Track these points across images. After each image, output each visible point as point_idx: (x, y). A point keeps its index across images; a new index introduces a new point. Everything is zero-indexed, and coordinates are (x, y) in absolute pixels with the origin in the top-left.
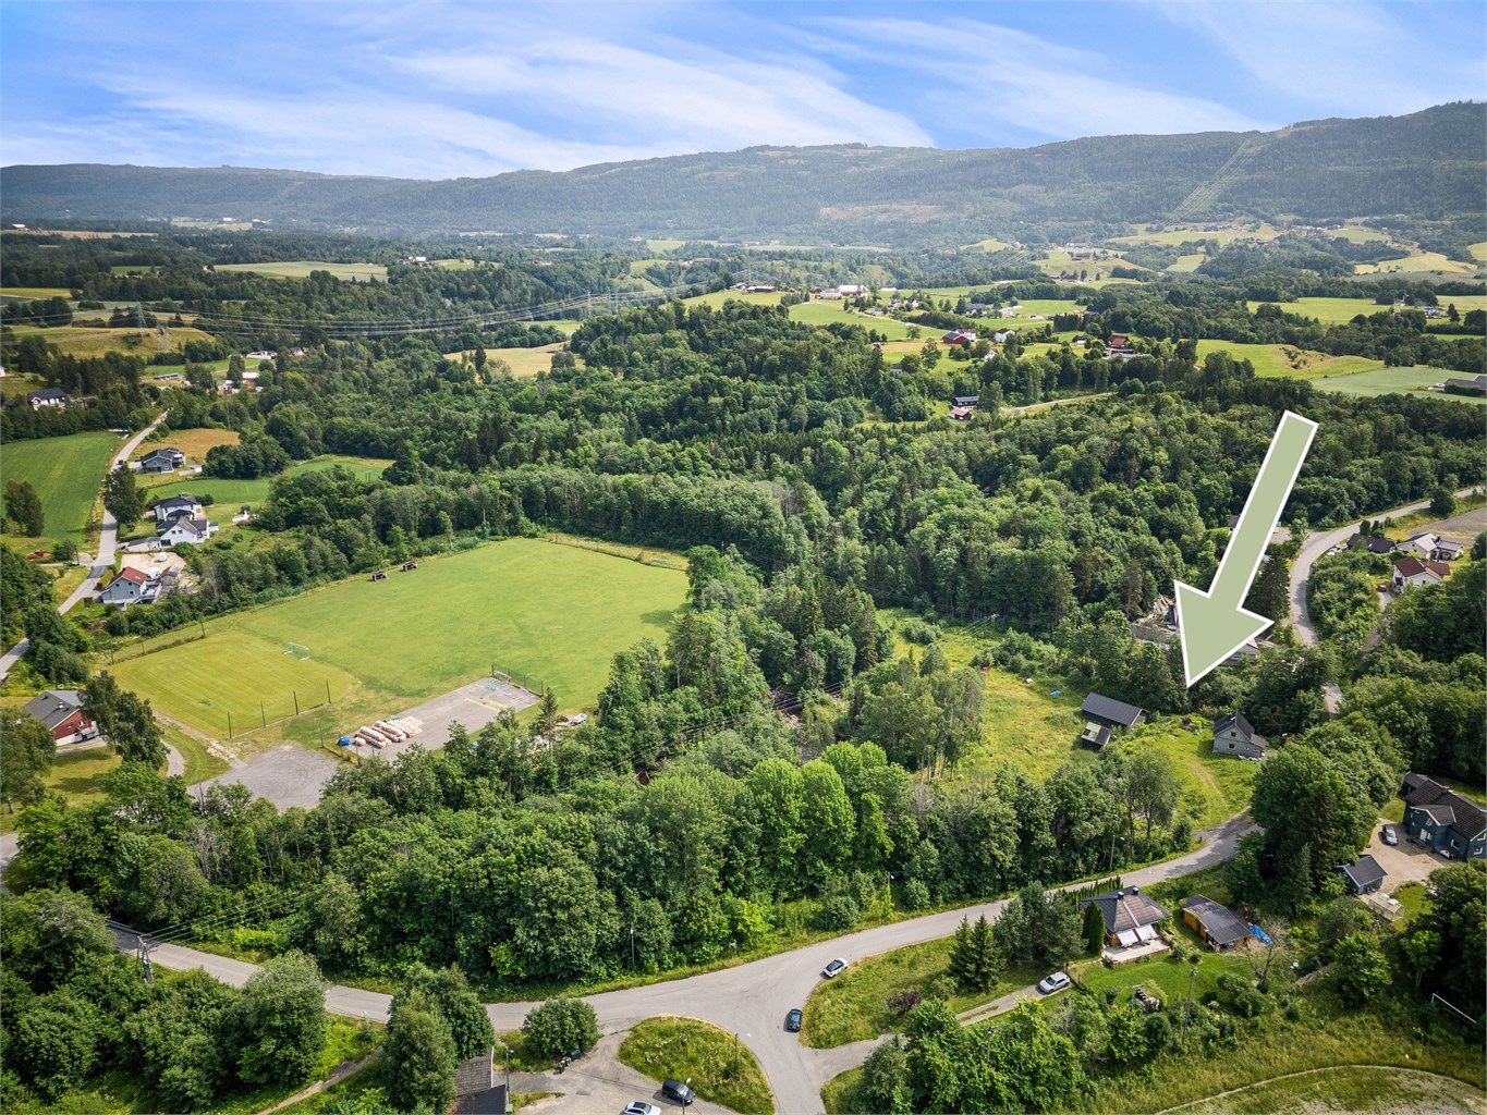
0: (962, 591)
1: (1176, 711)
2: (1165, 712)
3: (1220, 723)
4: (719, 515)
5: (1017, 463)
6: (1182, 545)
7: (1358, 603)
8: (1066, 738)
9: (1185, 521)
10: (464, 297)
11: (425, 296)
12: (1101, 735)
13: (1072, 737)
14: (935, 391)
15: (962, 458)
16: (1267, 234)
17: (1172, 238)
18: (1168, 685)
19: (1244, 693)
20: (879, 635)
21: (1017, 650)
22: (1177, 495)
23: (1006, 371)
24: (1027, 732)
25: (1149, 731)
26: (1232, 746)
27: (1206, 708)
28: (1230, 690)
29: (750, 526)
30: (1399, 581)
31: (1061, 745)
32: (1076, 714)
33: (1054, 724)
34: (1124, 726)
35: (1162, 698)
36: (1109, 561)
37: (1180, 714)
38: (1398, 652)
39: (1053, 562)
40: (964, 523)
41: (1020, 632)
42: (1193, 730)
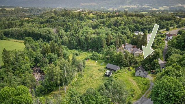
0: (85, 45)
1: (126, 66)
2: (124, 67)
3: (137, 69)
4: (40, 33)
5: (99, 25)
6: (127, 36)
7: (160, 42)
8: (102, 74)
9: (127, 32)
10: (26, 12)
11: (19, 12)
12: (110, 73)
13: (103, 74)
14: (89, 18)
15: (91, 26)
16: (135, 6)
17: (124, 7)
18: (124, 60)
19: (141, 61)
20: (64, 54)
21: (94, 56)
22: (125, 28)
23: (100, 16)
24: (94, 73)
25: (120, 71)
26: (140, 74)
27: (133, 65)
28: (138, 61)
29: (46, 35)
30: (167, 38)
31: (101, 76)
32: (105, 68)
33: (100, 71)
34: (115, 70)
35: (123, 64)
36: (113, 38)
37: (127, 67)
38: (175, 49)
39: (102, 38)
40: (86, 32)
41: (95, 52)
42: (130, 70)
